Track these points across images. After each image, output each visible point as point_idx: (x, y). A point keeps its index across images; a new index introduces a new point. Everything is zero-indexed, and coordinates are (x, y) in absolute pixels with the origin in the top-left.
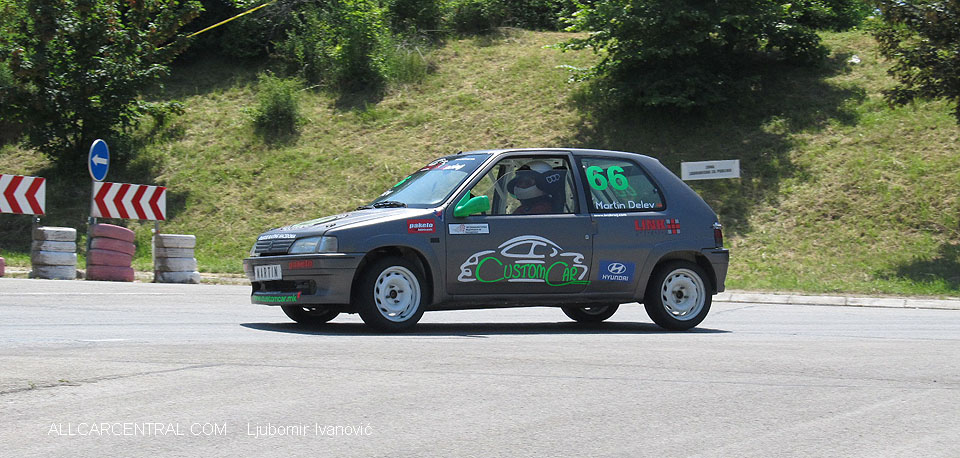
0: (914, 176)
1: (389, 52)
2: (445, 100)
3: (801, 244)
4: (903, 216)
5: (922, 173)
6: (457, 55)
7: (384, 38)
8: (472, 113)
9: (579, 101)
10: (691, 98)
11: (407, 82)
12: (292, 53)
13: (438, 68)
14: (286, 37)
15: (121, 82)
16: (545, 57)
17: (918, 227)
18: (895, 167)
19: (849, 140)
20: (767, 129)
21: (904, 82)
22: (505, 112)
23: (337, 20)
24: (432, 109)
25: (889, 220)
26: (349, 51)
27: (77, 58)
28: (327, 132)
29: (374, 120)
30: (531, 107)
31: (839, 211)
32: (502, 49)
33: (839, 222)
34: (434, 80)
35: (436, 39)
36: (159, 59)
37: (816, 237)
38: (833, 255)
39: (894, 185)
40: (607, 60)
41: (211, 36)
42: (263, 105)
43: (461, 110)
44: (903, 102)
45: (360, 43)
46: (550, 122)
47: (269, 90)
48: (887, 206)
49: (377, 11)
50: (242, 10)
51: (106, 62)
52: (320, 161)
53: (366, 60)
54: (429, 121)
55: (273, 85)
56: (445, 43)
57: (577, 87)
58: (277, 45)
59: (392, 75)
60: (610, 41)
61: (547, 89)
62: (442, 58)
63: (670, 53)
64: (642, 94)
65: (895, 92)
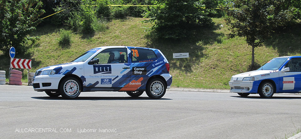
0: (236, 57)
1: (96, 23)
2: (111, 36)
3: (205, 76)
4: (232, 68)
5: (238, 57)
6: (115, 24)
7: (95, 19)
8: (118, 40)
9: (147, 37)
10: (177, 36)
11: (101, 31)
12: (70, 24)
13: (109, 28)
14: (68, 19)
15: (22, 31)
16: (138, 25)
17: (236, 71)
18: (231, 55)
19: (219, 47)
20: (197, 44)
21: (232, 32)
22: (127, 40)
23: (82, 15)
24: (107, 39)
25: (228, 69)
26: (85, 23)
27: (10, 25)
28: (78, 45)
29: (91, 42)
30: (134, 38)
31: (215, 67)
32: (127, 23)
33: (215, 69)
34: (108, 31)
35: (109, 20)
36: (33, 25)
37: (209, 74)
38: (213, 78)
39: (230, 60)
40: (154, 26)
41: (48, 19)
42: (61, 38)
43: (115, 39)
44: (232, 37)
45: (88, 21)
46: (139, 42)
47: (63, 34)
48: (228, 65)
49: (93, 12)
50: (56, 12)
51: (19, 26)
52: (76, 53)
53: (89, 25)
54: (106, 42)
55: (64, 33)
56: (112, 21)
57: (146, 33)
58: (66, 21)
59: (97, 30)
60: (155, 21)
61: (139, 34)
62: (110, 25)
63: (171, 24)
64: (164, 35)
65: (230, 34)
